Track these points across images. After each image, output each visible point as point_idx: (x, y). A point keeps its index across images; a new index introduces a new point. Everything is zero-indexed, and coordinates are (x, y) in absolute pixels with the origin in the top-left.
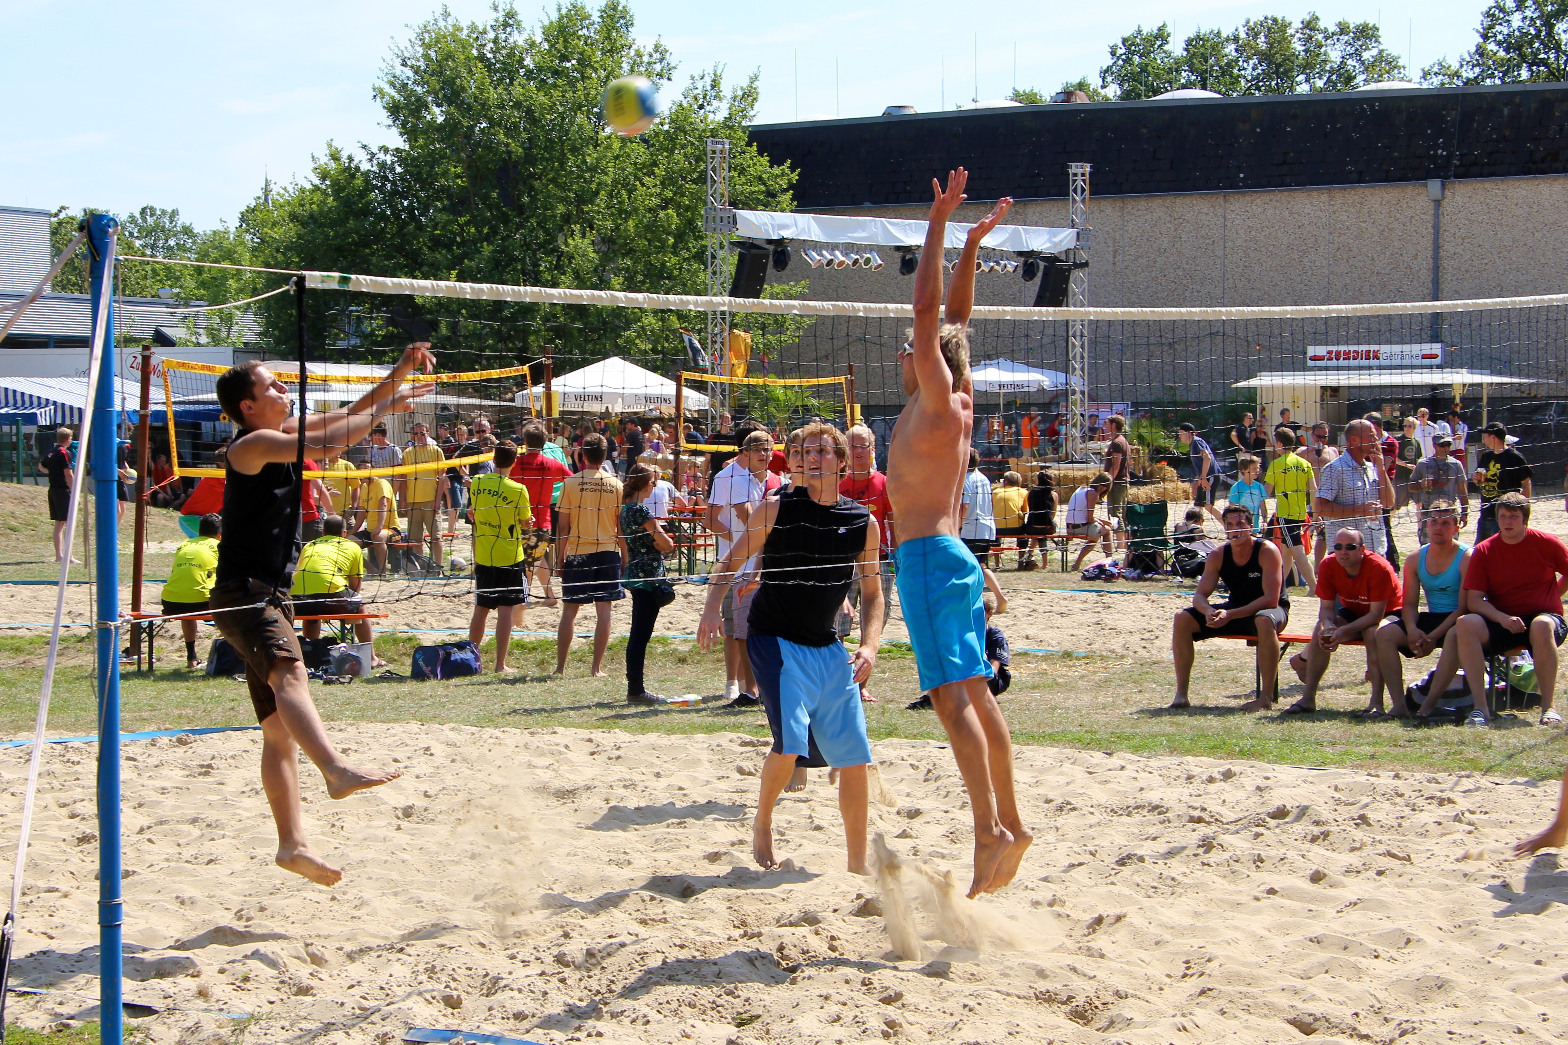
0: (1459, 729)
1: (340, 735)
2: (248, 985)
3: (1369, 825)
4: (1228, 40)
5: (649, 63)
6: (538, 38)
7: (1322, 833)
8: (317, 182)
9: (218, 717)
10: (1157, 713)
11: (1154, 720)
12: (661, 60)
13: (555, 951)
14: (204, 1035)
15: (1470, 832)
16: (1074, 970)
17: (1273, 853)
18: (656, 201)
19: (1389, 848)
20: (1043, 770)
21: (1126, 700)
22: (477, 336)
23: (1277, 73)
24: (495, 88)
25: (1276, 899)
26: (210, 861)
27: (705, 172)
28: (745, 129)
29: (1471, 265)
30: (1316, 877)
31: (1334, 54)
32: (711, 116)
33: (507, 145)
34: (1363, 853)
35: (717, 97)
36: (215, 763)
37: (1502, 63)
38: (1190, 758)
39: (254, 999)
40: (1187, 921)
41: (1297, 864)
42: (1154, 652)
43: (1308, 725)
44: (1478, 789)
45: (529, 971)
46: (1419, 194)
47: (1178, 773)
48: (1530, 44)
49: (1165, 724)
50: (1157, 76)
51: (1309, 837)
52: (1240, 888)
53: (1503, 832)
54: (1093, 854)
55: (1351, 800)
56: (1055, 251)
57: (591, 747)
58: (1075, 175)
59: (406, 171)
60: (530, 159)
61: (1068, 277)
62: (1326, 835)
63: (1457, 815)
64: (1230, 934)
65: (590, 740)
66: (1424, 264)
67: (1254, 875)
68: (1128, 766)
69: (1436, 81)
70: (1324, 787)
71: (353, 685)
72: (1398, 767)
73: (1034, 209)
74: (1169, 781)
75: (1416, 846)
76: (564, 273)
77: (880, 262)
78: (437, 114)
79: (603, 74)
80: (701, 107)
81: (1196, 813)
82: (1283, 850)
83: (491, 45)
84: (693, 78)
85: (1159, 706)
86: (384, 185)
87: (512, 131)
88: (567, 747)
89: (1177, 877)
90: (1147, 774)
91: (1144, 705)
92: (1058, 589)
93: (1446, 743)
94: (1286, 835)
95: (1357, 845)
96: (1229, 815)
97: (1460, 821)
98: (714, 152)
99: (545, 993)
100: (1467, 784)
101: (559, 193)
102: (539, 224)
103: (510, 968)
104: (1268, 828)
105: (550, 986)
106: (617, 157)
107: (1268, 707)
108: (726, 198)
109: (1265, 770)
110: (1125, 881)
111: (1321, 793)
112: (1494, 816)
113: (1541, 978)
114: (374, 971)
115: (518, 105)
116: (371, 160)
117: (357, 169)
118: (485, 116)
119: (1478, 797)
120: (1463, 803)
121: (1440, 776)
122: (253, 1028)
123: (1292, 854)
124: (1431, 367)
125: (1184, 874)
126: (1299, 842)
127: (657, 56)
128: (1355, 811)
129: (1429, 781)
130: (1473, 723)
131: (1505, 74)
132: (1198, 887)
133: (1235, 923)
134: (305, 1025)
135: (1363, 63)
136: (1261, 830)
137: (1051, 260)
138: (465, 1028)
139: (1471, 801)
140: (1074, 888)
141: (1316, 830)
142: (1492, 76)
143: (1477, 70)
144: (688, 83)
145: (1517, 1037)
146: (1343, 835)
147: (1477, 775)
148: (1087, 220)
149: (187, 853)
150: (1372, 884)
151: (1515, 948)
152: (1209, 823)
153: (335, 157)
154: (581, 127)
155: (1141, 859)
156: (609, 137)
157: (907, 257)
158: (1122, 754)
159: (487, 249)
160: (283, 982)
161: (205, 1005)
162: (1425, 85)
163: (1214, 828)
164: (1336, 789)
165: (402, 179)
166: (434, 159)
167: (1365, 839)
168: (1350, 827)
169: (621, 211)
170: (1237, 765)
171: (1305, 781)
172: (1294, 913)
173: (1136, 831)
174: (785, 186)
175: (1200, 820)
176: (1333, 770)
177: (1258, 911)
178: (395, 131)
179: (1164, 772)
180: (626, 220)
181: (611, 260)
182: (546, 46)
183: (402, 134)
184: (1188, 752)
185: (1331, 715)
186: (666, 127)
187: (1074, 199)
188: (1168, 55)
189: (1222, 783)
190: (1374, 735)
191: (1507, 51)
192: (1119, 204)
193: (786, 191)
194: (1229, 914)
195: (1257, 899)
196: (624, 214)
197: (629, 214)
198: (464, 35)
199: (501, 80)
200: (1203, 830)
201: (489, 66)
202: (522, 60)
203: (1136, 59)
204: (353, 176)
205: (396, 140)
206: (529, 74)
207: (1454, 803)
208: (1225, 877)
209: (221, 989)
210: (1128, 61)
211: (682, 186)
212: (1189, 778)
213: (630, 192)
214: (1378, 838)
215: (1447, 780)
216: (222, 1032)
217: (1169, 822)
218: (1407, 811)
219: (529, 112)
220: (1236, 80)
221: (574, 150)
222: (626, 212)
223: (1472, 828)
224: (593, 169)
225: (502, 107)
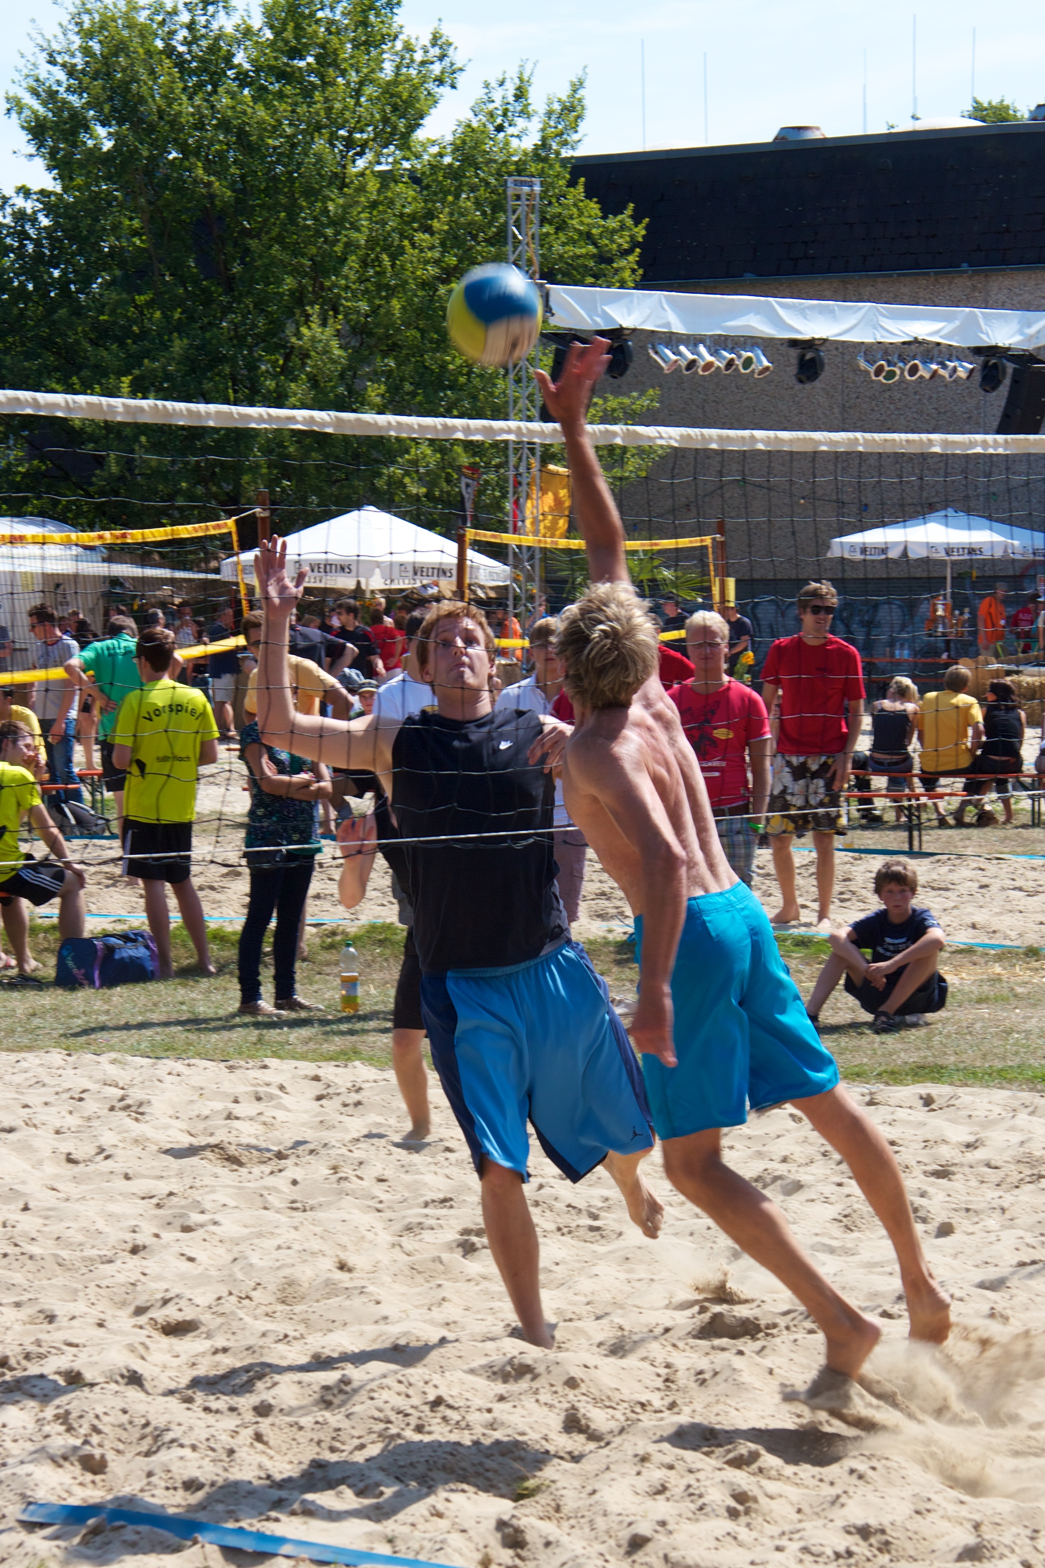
5: (423, 63)
6: (257, 21)
12: (441, 58)
18: (432, 271)
24: (190, 98)
27: (505, 226)
28: (564, 162)
32: (515, 143)
33: (209, 184)
35: (525, 113)
56: (1030, 347)
57: (318, 1088)
60: (241, 206)
65: (317, 1078)
73: (1000, 283)
76: (295, 379)
77: (766, 363)
78: (104, 138)
79: (353, 77)
80: (500, 129)
83: (184, 33)
84: (487, 85)
87: (215, 163)
88: (282, 1088)
92: (1025, 854)
98: (518, 197)
102: (257, 306)
106: (374, 205)
108: (536, 267)
115: (224, 125)
118: (175, 140)
127: (436, 51)
137: (1025, 360)
144: (481, 93)
154: (319, 158)
156: (362, 174)
157: (807, 356)
166: (98, 205)
169: (380, 287)
174: (625, 246)
178: (40, 164)
180: (387, 299)
181: (366, 361)
182: (269, 34)
183: (50, 169)
186: (447, 160)
193: (625, 253)
196: (383, 291)
197: (391, 293)
198: (142, 17)
199: (200, 85)
201: (181, 63)
202: (230, 56)
206: (243, 79)
211: (471, 248)
213: (393, 257)
219: (242, 135)
221: (310, 192)
222: (387, 287)
224: (338, 223)
225: (200, 126)
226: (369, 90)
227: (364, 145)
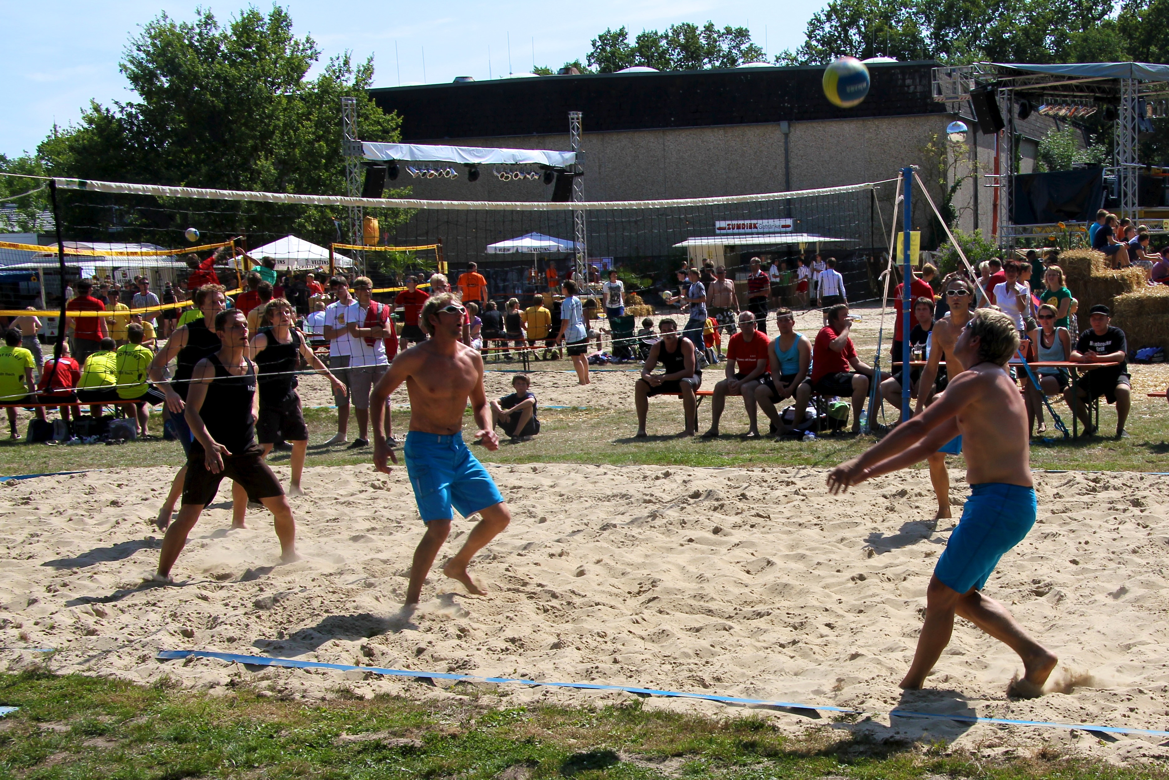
0: (800, 442)
1: (117, 476)
2: (54, 631)
3: (747, 499)
4: (662, 37)
5: (303, 51)
6: (229, 32)
7: (720, 506)
8: (86, 126)
9: (34, 467)
10: (627, 441)
11: (625, 446)
12: (311, 48)
13: (254, 600)
14: (25, 663)
15: (803, 501)
16: (573, 592)
17: (691, 518)
18: (312, 136)
19: (757, 512)
20: (559, 477)
21: (609, 434)
23: (692, 57)
24: (202, 65)
25: (693, 545)
26: (30, 557)
27: (342, 118)
28: (366, 91)
30: (716, 531)
31: (725, 46)
32: (345, 84)
33: (213, 101)
34: (743, 516)
35: (348, 71)
36: (32, 496)
37: (820, 53)
38: (645, 466)
39: (58, 639)
40: (640, 560)
41: (706, 524)
44: (809, 475)
45: (236, 612)
46: (775, 130)
47: (638, 475)
48: (836, 41)
49: (630, 447)
50: (621, 59)
51: (713, 508)
52: (672, 540)
54: (586, 525)
55: (737, 485)
56: (563, 166)
58: (573, 119)
59: (146, 118)
60: (228, 111)
61: (572, 182)
62: (722, 506)
63: (796, 491)
64: (665, 567)
66: (781, 171)
67: (681, 532)
68: (609, 472)
69: (784, 63)
70: (722, 479)
71: (125, 445)
72: (765, 465)
74: (632, 479)
75: (772, 510)
76: (255, 183)
77: (456, 174)
78: (165, 82)
79: (273, 56)
80: (338, 78)
81: (648, 498)
82: (697, 517)
83: (197, 37)
86: (132, 128)
87: (216, 93)
89: (636, 535)
90: (620, 477)
91: (620, 437)
93: (792, 450)
94: (699, 508)
95: (739, 511)
96: (667, 498)
97: (798, 494)
98: (347, 105)
99: (247, 625)
100: (803, 473)
101: (248, 132)
102: (236, 152)
103: (225, 611)
104: (689, 505)
105: (251, 620)
106: (285, 110)
107: (691, 435)
108: (356, 135)
109: (689, 471)
110: (605, 539)
111: (720, 482)
113: (840, 580)
114: (138, 618)
115: (218, 76)
116: (121, 112)
117: (113, 117)
118: (197, 83)
119: (808, 480)
120: (800, 484)
121: (788, 469)
122: (57, 657)
123: (702, 519)
124: (786, 233)
125: (640, 533)
126: (707, 511)
127: (308, 44)
128: (739, 492)
129: (782, 472)
131: (822, 59)
132: (647, 540)
133: (669, 559)
134: (91, 653)
135: (741, 52)
136: (685, 505)
137: (561, 171)
138: (196, 648)
139: (805, 482)
140: (574, 545)
141: (716, 504)
142: (815, 60)
143: (807, 57)
144: (329, 62)
145: (825, 613)
146: (732, 505)
147: (809, 467)
148: (581, 146)
149: (14, 553)
150: (748, 533)
152: (655, 503)
153: (97, 109)
154: (260, 90)
155: (615, 526)
156: (279, 96)
157: (472, 170)
158: (606, 465)
160: (77, 628)
161: (25, 645)
162: (778, 65)
163: (658, 505)
164: (729, 479)
165: (144, 125)
166: (164, 110)
167: (744, 507)
168: (736, 501)
169: (290, 143)
170: (672, 469)
171: (711, 477)
172: (703, 552)
173: (612, 510)
174: (394, 127)
175: (650, 501)
176: (728, 469)
177: (682, 552)
178: (136, 93)
179: (630, 474)
182: (235, 38)
183: (141, 95)
184: (644, 463)
185: (727, 436)
186: (316, 90)
187: (573, 134)
188: (627, 46)
189: (663, 480)
190: (752, 448)
191: (823, 45)
192: (601, 137)
193: (394, 130)
194: (665, 555)
195: (682, 545)
196: (291, 145)
197: (295, 146)
198: (178, 30)
199: (205, 60)
200: (651, 507)
201: (197, 50)
202: (218, 47)
203: (608, 49)
204: (110, 122)
205: (138, 99)
206: (225, 57)
207: (795, 484)
208: (663, 534)
209: (35, 634)
210: (603, 50)
211: (328, 127)
212: (645, 477)
213: (295, 131)
214: (752, 506)
215: (792, 471)
216: (37, 660)
217: (632, 504)
218: (768, 490)
219: (225, 80)
220: (668, 62)
221: (257, 104)
222: (293, 144)
223: (804, 498)
224: (270, 117)
225: (207, 77)
226: (281, 62)
227: (280, 84)
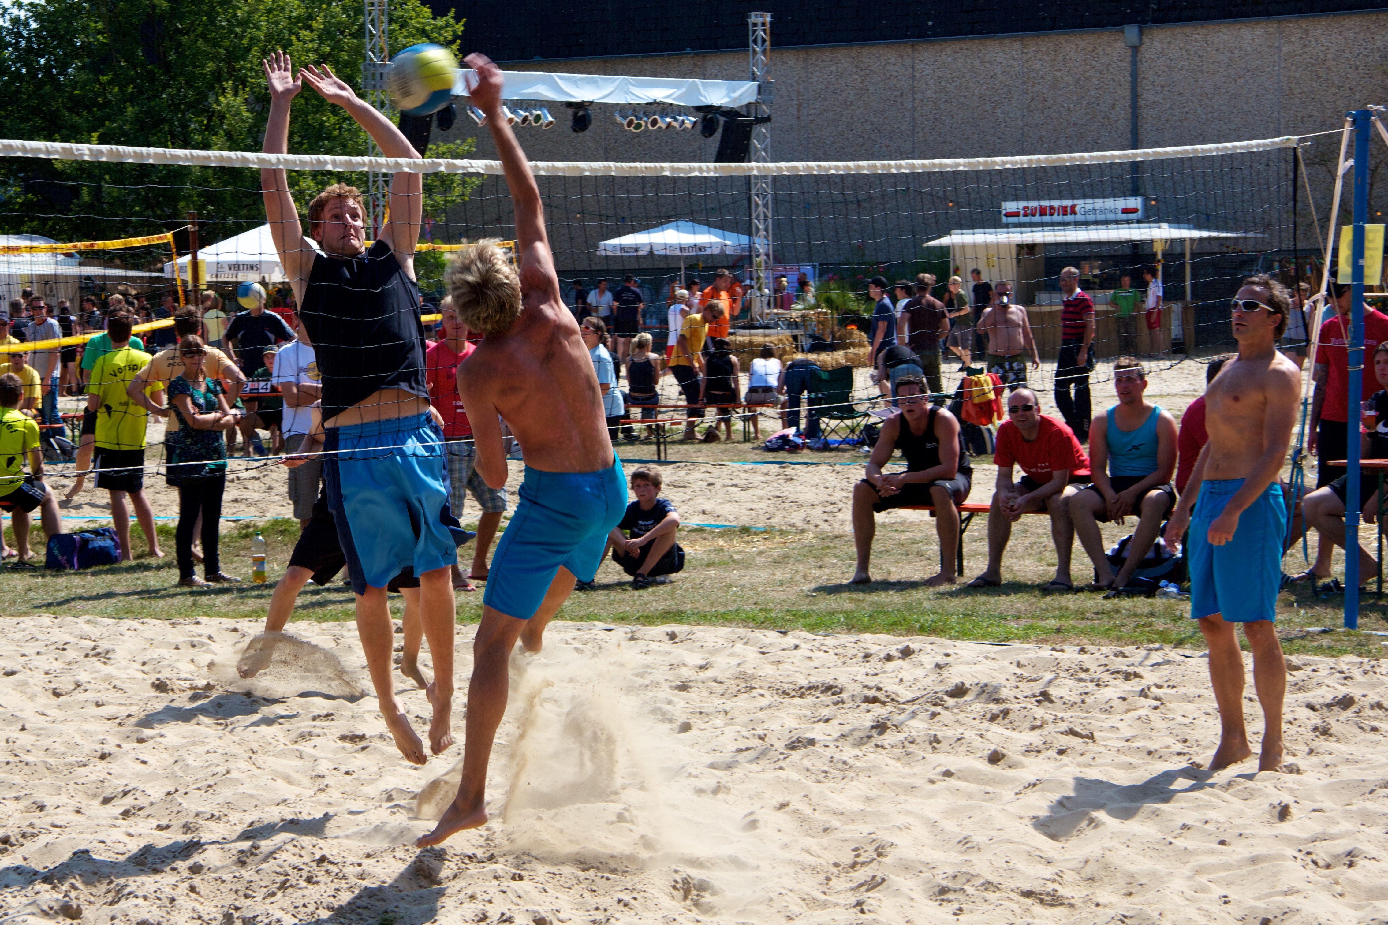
0: (1150, 600)
3: (1051, 702)
7: (1002, 711)
10: (836, 589)
11: (832, 597)
15: (1156, 708)
17: (949, 732)
19: (1071, 726)
20: (715, 651)
21: (805, 576)
22: (120, 202)
25: (952, 782)
27: (364, 24)
29: (1171, 114)
30: (995, 758)
34: (1045, 731)
38: (868, 636)
40: (857, 805)
41: (975, 744)
42: (836, 525)
43: (993, 600)
44: (1167, 661)
46: (1116, 41)
47: (855, 652)
49: (844, 602)
51: (988, 716)
52: (915, 771)
53: (1189, 708)
54: (762, 737)
55: (1034, 676)
56: (735, 105)
58: (755, 25)
59: (42, 28)
61: (750, 132)
62: (1006, 713)
63: (1143, 690)
64: (902, 820)
66: (1122, 114)
67: (931, 757)
68: (803, 645)
70: (1005, 663)
72: (1085, 641)
73: (712, 62)
74: (844, 658)
75: (1098, 722)
76: (215, 134)
77: (550, 119)
81: (872, 693)
82: (961, 730)
85: (838, 582)
86: (18, 42)
88: (210, 637)
89: (849, 761)
90: (821, 654)
91: (823, 581)
92: (738, 461)
93: (1136, 615)
94: (963, 715)
95: (1038, 723)
96: (905, 693)
97: (1146, 696)
98: (373, 4)
100: (1156, 657)
101: (207, 49)
102: (186, 83)
104: (947, 708)
107: (952, 581)
108: (386, 53)
109: (946, 647)
110: (795, 765)
111: (1003, 669)
112: (1181, 690)
113: (1224, 859)
119: (1165, 670)
120: (1150, 678)
121: (1128, 649)
123: (970, 735)
124: (1129, 222)
125: (857, 757)
126: (978, 721)
128: (1037, 688)
129: (1116, 655)
130: (1166, 594)
132: (870, 770)
133: (908, 806)
136: (938, 709)
137: (731, 115)
139: (1159, 675)
140: (740, 774)
141: (995, 708)
146: (1024, 712)
147: (1167, 648)
148: (768, 72)
150: (1052, 764)
151: (1198, 828)
152: (884, 703)
155: (812, 742)
157: (581, 113)
158: (797, 633)
159: (130, 111)
163: (889, 708)
164: (1019, 665)
165: (37, 36)
167: (1047, 717)
168: (1031, 704)
170: (916, 642)
171: (986, 658)
172: (970, 795)
173: (808, 713)
174: (450, 38)
175: (875, 700)
176: (1017, 645)
177: (933, 795)
179: (840, 650)
184: (866, 629)
185: (1017, 587)
187: (754, 50)
189: (900, 661)
190: (1061, 608)
192: (802, 55)
194: (902, 797)
195: (932, 781)
200: (878, 710)
207: (1141, 677)
208: (899, 759)
212: (867, 656)
214: (1060, 715)
215: (1136, 654)
217: (843, 702)
218: (1091, 687)
223: (1158, 703)
